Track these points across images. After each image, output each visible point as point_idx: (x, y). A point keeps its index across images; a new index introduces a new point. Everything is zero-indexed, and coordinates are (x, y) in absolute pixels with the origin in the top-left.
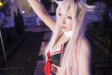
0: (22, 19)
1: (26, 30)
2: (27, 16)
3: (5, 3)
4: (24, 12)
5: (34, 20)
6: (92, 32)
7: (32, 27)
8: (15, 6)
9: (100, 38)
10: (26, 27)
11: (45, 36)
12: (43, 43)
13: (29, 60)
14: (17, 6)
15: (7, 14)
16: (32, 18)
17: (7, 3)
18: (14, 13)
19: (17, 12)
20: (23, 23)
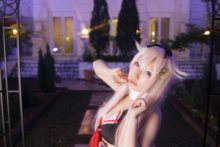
0: (53, 64)
1: (58, 85)
2: (63, 59)
3: (23, 32)
4: (55, 50)
5: (74, 68)
6: (180, 99)
7: (70, 79)
8: (41, 39)
9: (195, 110)
10: (59, 79)
11: (93, 100)
12: (88, 113)
13: (60, 141)
14: (44, 38)
15: (25, 50)
16: (71, 62)
17: (28, 32)
18: (40, 52)
19: (44, 51)
20: (54, 72)
